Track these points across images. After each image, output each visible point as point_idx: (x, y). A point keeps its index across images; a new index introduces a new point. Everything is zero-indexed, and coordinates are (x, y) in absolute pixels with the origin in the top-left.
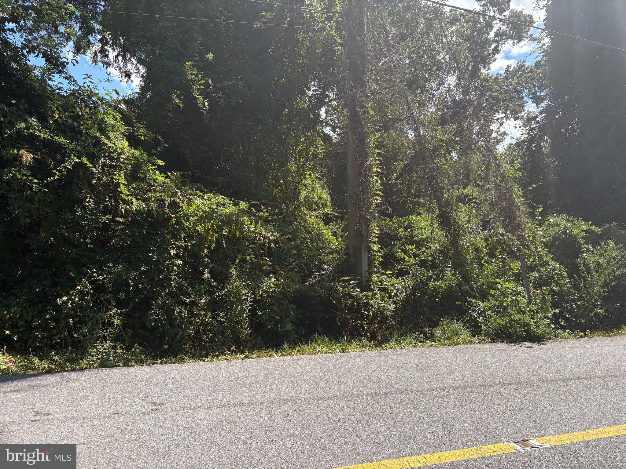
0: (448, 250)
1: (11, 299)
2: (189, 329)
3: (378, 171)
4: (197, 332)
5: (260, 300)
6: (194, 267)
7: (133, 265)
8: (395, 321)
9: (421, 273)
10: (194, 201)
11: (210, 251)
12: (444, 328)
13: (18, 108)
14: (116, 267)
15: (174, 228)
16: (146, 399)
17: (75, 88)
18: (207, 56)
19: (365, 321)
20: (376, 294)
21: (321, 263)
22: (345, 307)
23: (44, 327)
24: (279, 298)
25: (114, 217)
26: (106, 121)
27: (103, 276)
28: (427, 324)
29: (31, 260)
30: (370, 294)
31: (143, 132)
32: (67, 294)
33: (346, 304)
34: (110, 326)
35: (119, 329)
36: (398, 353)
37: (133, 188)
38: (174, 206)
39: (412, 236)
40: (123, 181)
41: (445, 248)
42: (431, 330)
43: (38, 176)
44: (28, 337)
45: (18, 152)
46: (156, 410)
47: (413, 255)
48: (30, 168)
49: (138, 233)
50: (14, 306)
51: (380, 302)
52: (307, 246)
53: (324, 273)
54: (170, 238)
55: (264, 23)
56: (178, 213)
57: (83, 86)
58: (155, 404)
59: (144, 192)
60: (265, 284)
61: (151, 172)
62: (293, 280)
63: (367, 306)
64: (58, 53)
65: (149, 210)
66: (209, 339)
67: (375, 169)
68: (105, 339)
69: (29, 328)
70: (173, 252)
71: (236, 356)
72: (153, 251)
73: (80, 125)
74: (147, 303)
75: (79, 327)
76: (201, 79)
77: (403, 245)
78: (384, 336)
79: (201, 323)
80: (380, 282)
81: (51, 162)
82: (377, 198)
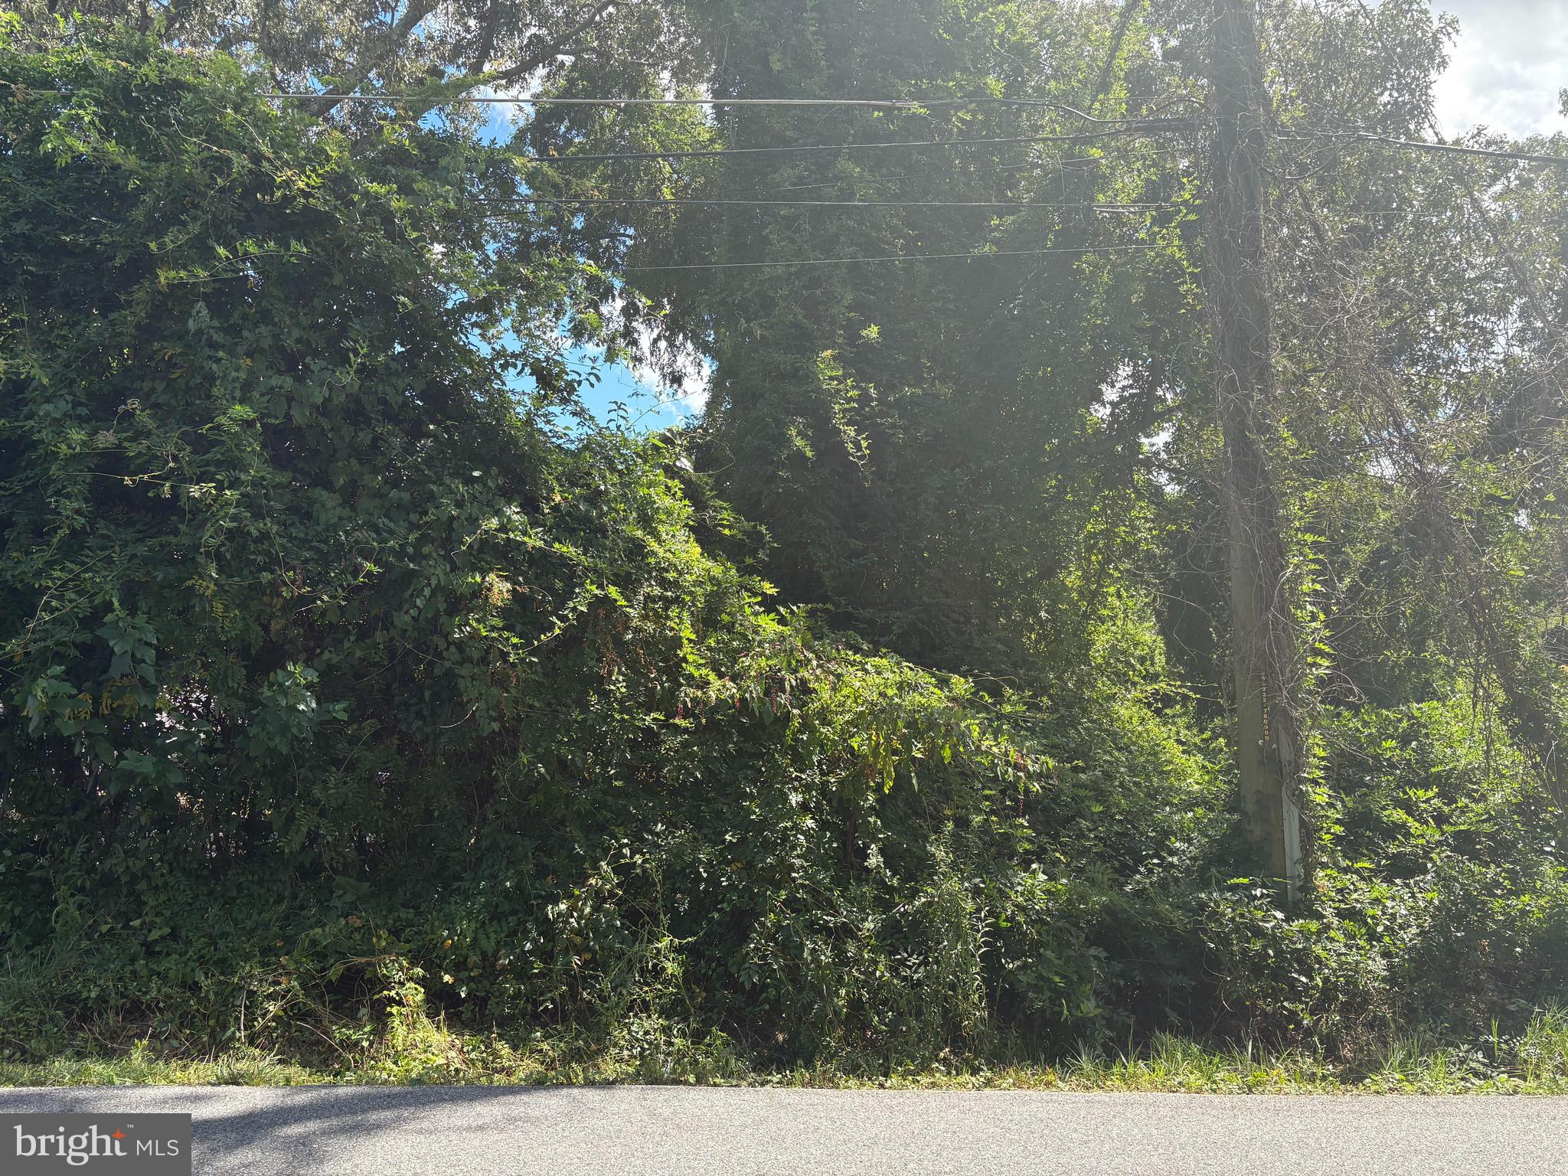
0: (1539, 801)
1: (456, 903)
2: (838, 996)
3: (1315, 590)
4: (855, 1004)
5: (1009, 929)
6: (845, 837)
7: (707, 830)
8: (1393, 1005)
9: (1461, 873)
10: (846, 679)
11: (881, 799)
12: (1549, 1037)
13: (485, 485)
14: (671, 833)
15: (796, 740)
17: (590, 432)
18: (864, 333)
19: (1301, 1002)
20: (1328, 927)
21: (1167, 833)
22: (1242, 961)
23: (520, 972)
24: (1060, 929)
25: (668, 716)
26: (655, 502)
27: (643, 854)
28: (1494, 1024)
29: (496, 812)
30: (1314, 926)
31: (725, 518)
32: (570, 896)
33: (1244, 952)
34: (656, 977)
35: (677, 986)
36: (1414, 1107)
37: (709, 648)
38: (804, 689)
39: (1425, 763)
40: (687, 633)
41: (1530, 797)
42: (1506, 1042)
43: (518, 628)
44: (487, 992)
45: (483, 578)
47: (1432, 817)
48: (504, 612)
49: (719, 752)
50: (462, 919)
51: (1343, 950)
52: (1122, 785)
53: (1175, 860)
54: (788, 766)
55: (995, 242)
56: (805, 704)
57: (607, 428)
59: (734, 655)
60: (1020, 888)
61: (748, 610)
62: (1092, 882)
63: (1305, 962)
64: (562, 364)
65: (743, 700)
66: (886, 1025)
67: (1307, 586)
68: (645, 1007)
69: (490, 970)
70: (795, 799)
71: (961, 1079)
72: (751, 797)
73: (602, 515)
74: (740, 924)
75: (591, 977)
76: (853, 388)
77: (1398, 787)
78: (1361, 1050)
79: (865, 981)
80: (1340, 891)
81: (544, 596)
82: (1318, 660)
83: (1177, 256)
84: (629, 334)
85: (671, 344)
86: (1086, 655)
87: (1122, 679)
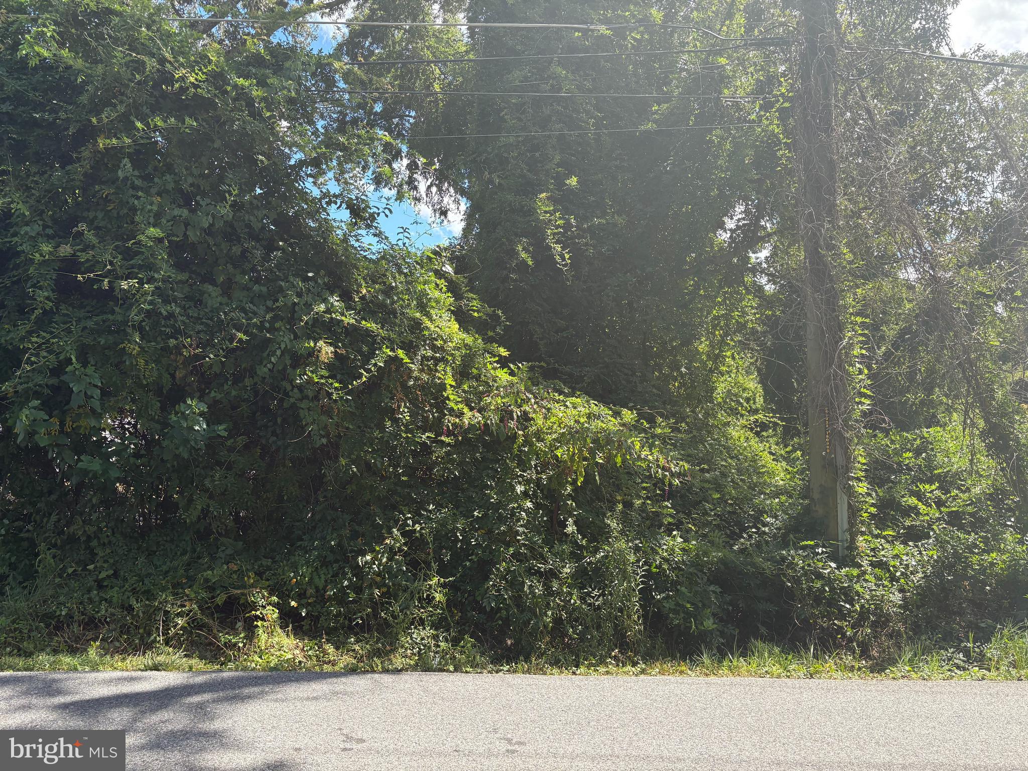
0: (1004, 492)
1: (299, 555)
2: (547, 616)
3: (862, 354)
4: (557, 621)
5: (657, 573)
6: (552, 514)
7: (463, 509)
8: (905, 623)
9: (952, 538)
10: (553, 411)
11: (576, 489)
12: (1006, 644)
13: (316, 282)
14: (439, 510)
15: (521, 451)
16: (495, 731)
17: (385, 247)
18: (568, 182)
19: (846, 621)
20: (864, 573)
21: (761, 512)
22: (809, 595)
23: (341, 599)
24: (691, 574)
25: (437, 435)
26: (428, 294)
27: (421, 524)
28: (971, 636)
29: (325, 497)
30: (855, 572)
31: (475, 305)
32: (373, 551)
33: (810, 589)
34: (428, 603)
35: (442, 609)
36: (917, 688)
37: (464, 391)
38: (526, 418)
39: (930, 468)
40: (450, 381)
41: (998, 490)
42: (978, 647)
43: (339, 377)
44: (319, 612)
45: (315, 344)
46: (513, 752)
47: (934, 502)
48: (329, 366)
49: (470, 459)
50: (303, 566)
51: (874, 588)
52: (732, 481)
53: (767, 529)
54: (515, 467)
55: (655, 121)
56: (526, 427)
57: (397, 245)
58: (509, 741)
59: (480, 396)
60: (665, 547)
61: (489, 366)
62: (712, 543)
63: (849, 595)
64: (367, 201)
65: (486, 425)
66: (577, 634)
67: (856, 351)
68: (422, 622)
69: (321, 599)
70: (519, 489)
71: (625, 669)
72: (491, 487)
73: (393, 302)
74: (484, 568)
75: (387, 603)
76: (560, 218)
77: (913, 482)
78: (884, 651)
79: (564, 606)
80: (873, 550)
81: (355, 356)
82: (863, 400)
83: (776, 131)
84: (411, 182)
85: (440, 190)
86: (711, 397)
87: (734, 412)
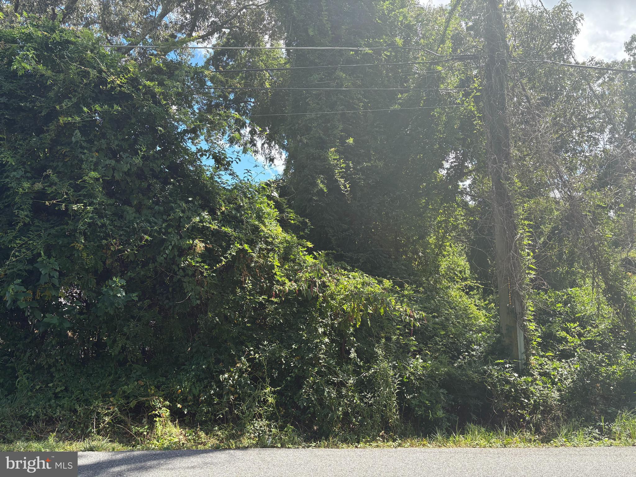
0: (619, 327)
1: (183, 375)
2: (339, 411)
3: (529, 244)
4: (346, 414)
5: (408, 382)
6: (341, 346)
7: (285, 343)
8: (562, 411)
9: (588, 357)
10: (341, 281)
11: (356, 330)
12: (624, 423)
13: (194, 203)
14: (270, 345)
15: (321, 306)
17: (237, 182)
18: (347, 141)
19: (525, 410)
20: (536, 379)
21: (471, 342)
22: (501, 394)
23: (209, 402)
24: (428, 382)
25: (269, 297)
26: (263, 210)
27: (259, 354)
28: (603, 418)
29: (199, 337)
30: (530, 379)
31: (292, 216)
32: (229, 371)
33: (502, 390)
34: (264, 404)
35: (273, 407)
36: (571, 452)
37: (286, 269)
38: (324, 286)
39: (573, 312)
40: (277, 263)
41: (615, 326)
42: (607, 425)
43: (208, 262)
44: (195, 411)
45: (193, 242)
47: (577, 334)
48: (202, 255)
49: (290, 312)
50: (185, 381)
51: (542, 389)
52: (452, 323)
53: (474, 353)
54: (318, 317)
55: (400, 104)
56: (324, 291)
57: (244, 180)
59: (295, 272)
60: (412, 365)
61: (301, 254)
62: (441, 362)
63: (527, 394)
64: (225, 154)
65: (299, 290)
66: (358, 422)
67: (526, 242)
68: (260, 416)
69: (197, 402)
70: (321, 330)
71: (389, 444)
72: (303, 330)
73: (241, 215)
74: (299, 382)
75: (238, 404)
76: (343, 163)
77: (563, 322)
78: (550, 429)
79: (349, 404)
80: (540, 365)
81: (218, 249)
82: (530, 271)
83: (473, 109)
84: (252, 142)
85: (270, 146)
86: (438, 270)
87: (452, 280)
